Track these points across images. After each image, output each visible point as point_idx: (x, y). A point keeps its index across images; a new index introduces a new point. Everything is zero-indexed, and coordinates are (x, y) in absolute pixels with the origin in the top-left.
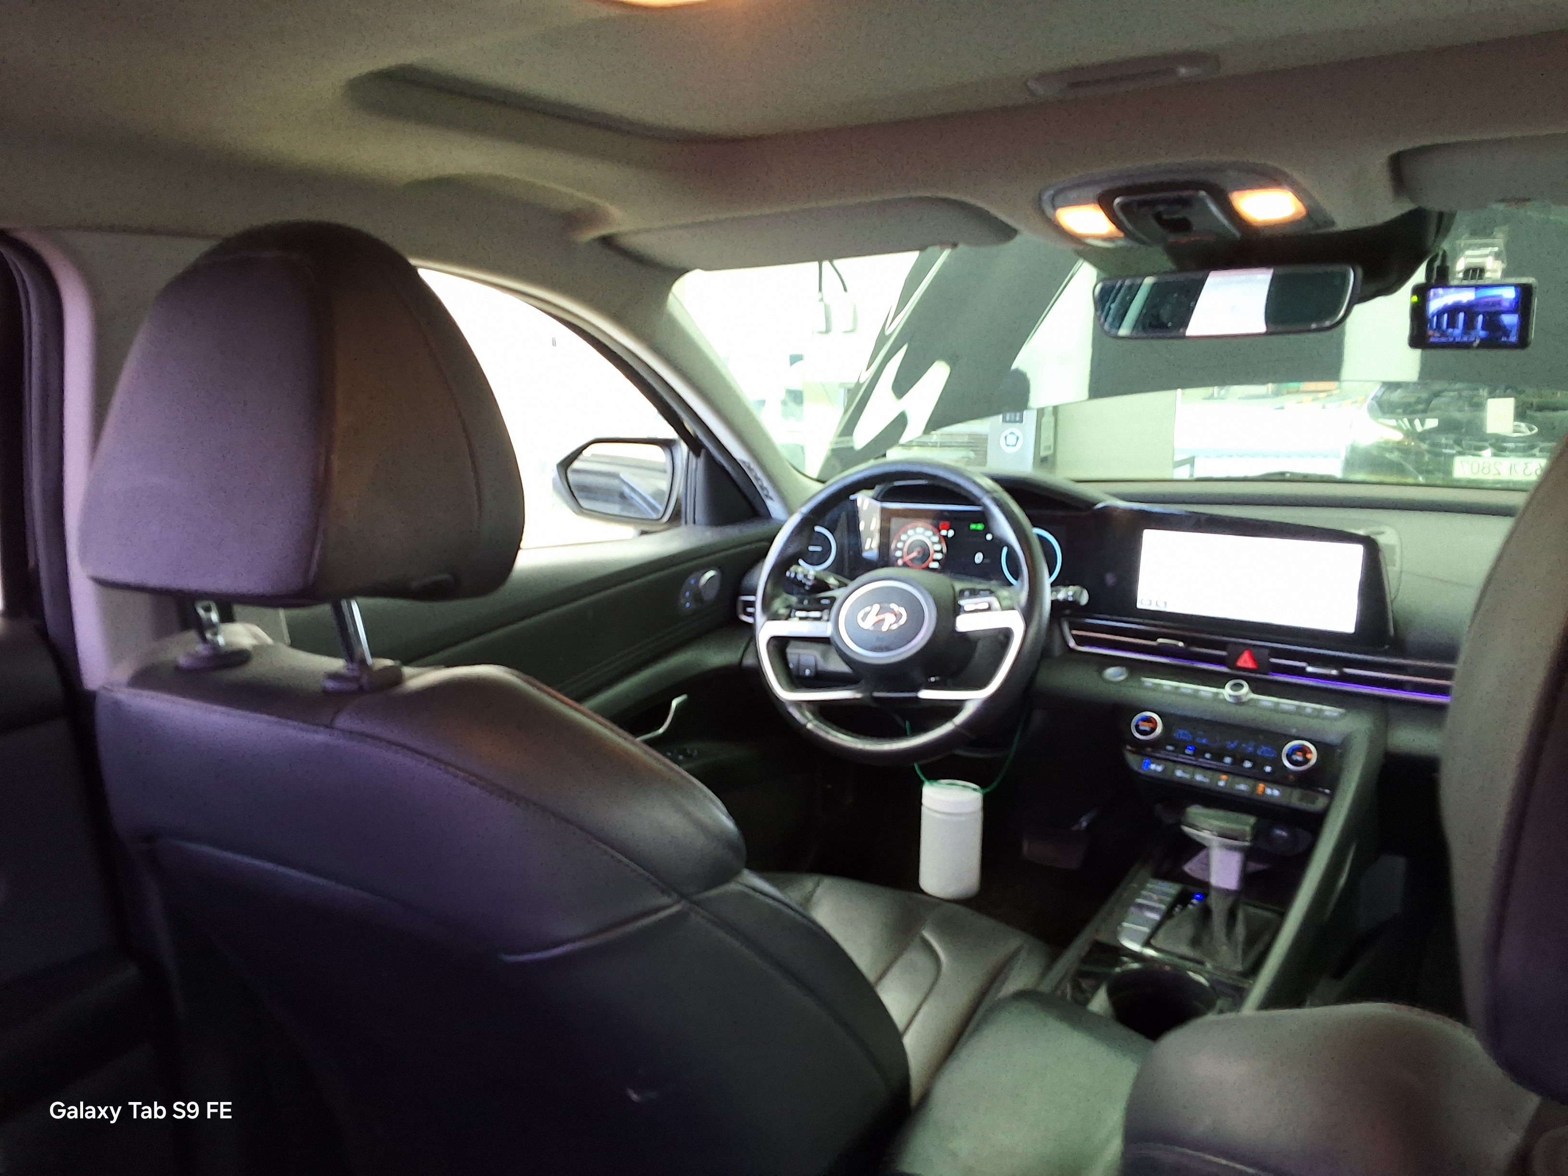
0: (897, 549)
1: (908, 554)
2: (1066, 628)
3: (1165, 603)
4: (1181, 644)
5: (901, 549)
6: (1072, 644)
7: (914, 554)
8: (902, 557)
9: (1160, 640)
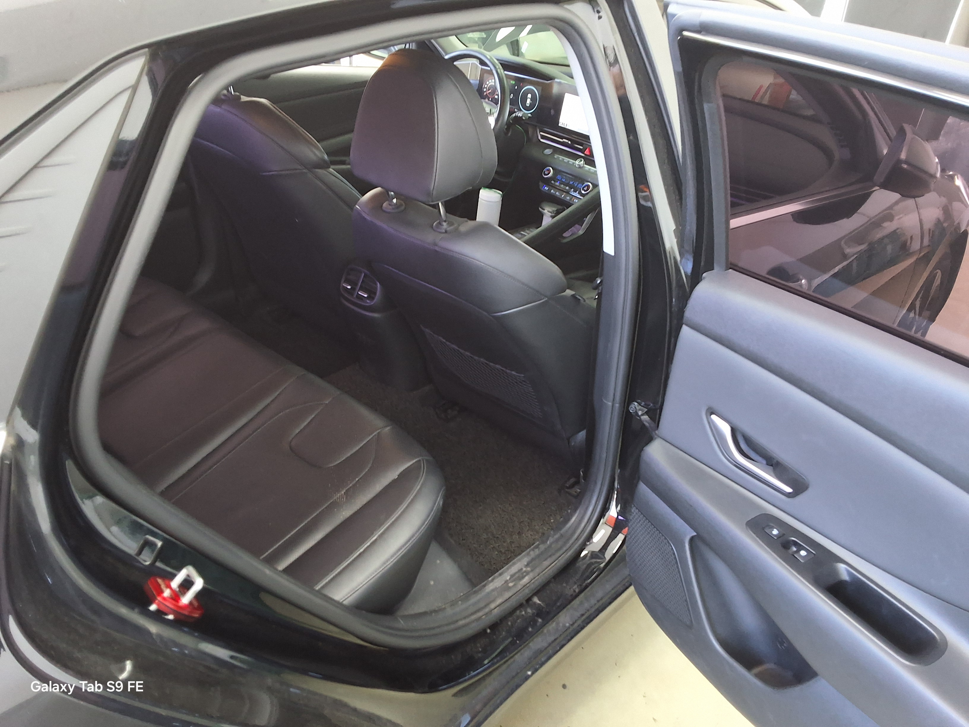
0: (485, 88)
1: (488, 91)
2: (538, 132)
3: (567, 125)
4: (570, 142)
5: (486, 88)
6: (540, 138)
7: (490, 91)
8: (486, 91)
9: (564, 140)
